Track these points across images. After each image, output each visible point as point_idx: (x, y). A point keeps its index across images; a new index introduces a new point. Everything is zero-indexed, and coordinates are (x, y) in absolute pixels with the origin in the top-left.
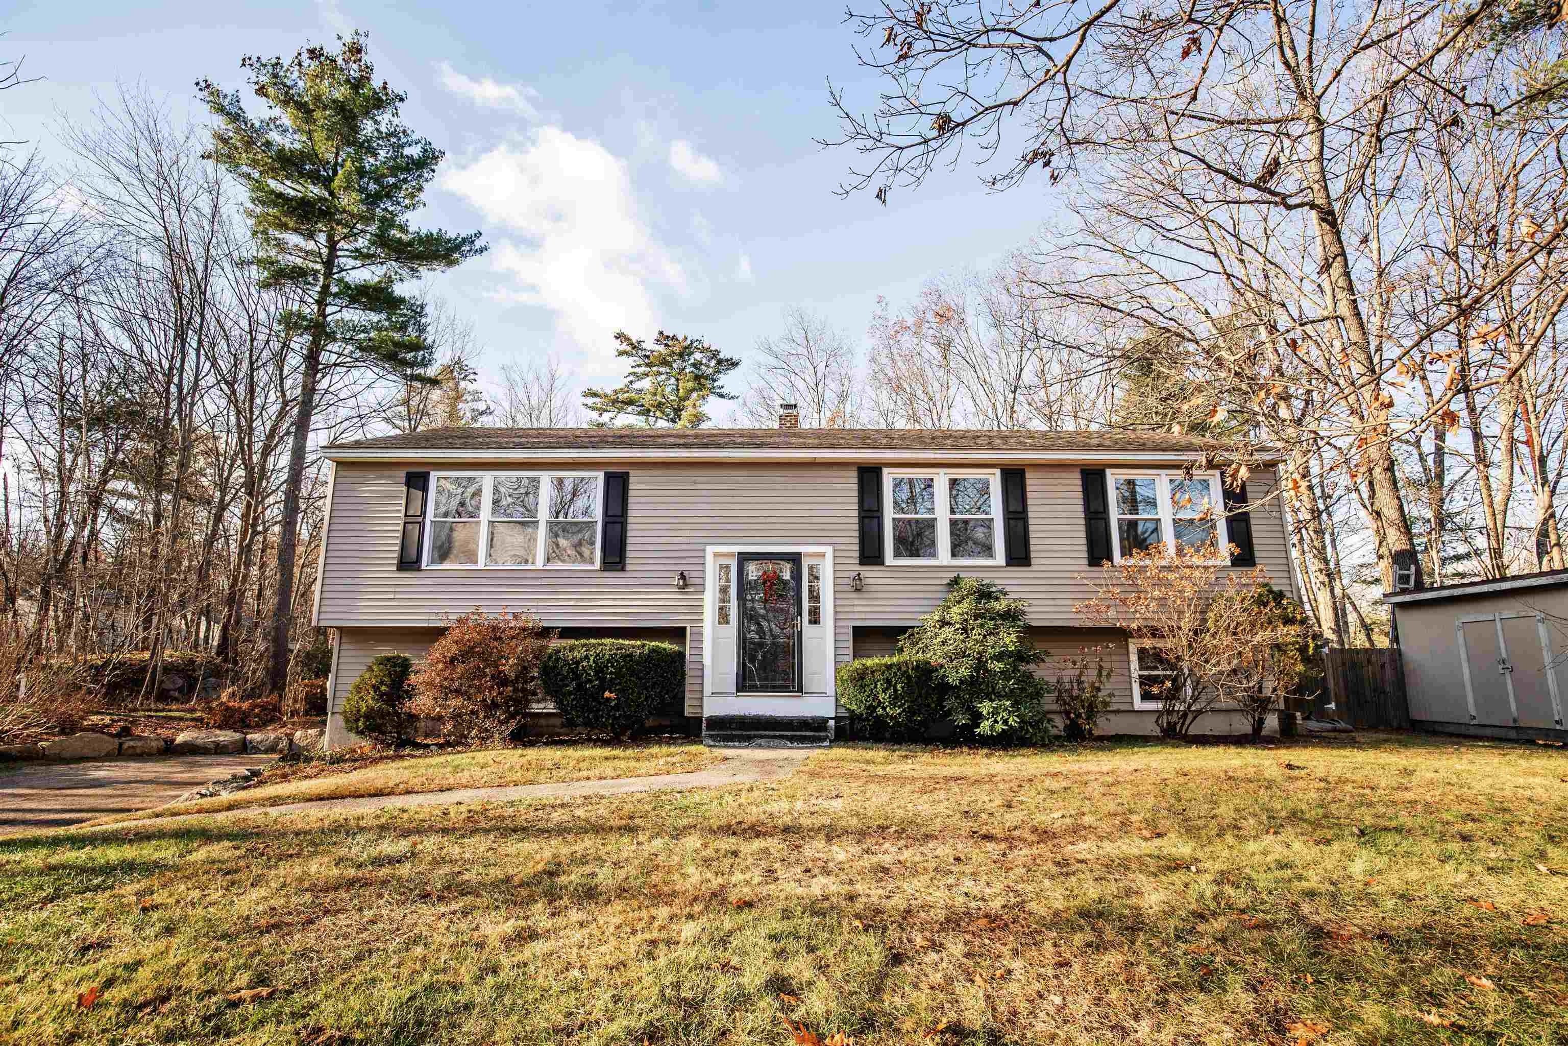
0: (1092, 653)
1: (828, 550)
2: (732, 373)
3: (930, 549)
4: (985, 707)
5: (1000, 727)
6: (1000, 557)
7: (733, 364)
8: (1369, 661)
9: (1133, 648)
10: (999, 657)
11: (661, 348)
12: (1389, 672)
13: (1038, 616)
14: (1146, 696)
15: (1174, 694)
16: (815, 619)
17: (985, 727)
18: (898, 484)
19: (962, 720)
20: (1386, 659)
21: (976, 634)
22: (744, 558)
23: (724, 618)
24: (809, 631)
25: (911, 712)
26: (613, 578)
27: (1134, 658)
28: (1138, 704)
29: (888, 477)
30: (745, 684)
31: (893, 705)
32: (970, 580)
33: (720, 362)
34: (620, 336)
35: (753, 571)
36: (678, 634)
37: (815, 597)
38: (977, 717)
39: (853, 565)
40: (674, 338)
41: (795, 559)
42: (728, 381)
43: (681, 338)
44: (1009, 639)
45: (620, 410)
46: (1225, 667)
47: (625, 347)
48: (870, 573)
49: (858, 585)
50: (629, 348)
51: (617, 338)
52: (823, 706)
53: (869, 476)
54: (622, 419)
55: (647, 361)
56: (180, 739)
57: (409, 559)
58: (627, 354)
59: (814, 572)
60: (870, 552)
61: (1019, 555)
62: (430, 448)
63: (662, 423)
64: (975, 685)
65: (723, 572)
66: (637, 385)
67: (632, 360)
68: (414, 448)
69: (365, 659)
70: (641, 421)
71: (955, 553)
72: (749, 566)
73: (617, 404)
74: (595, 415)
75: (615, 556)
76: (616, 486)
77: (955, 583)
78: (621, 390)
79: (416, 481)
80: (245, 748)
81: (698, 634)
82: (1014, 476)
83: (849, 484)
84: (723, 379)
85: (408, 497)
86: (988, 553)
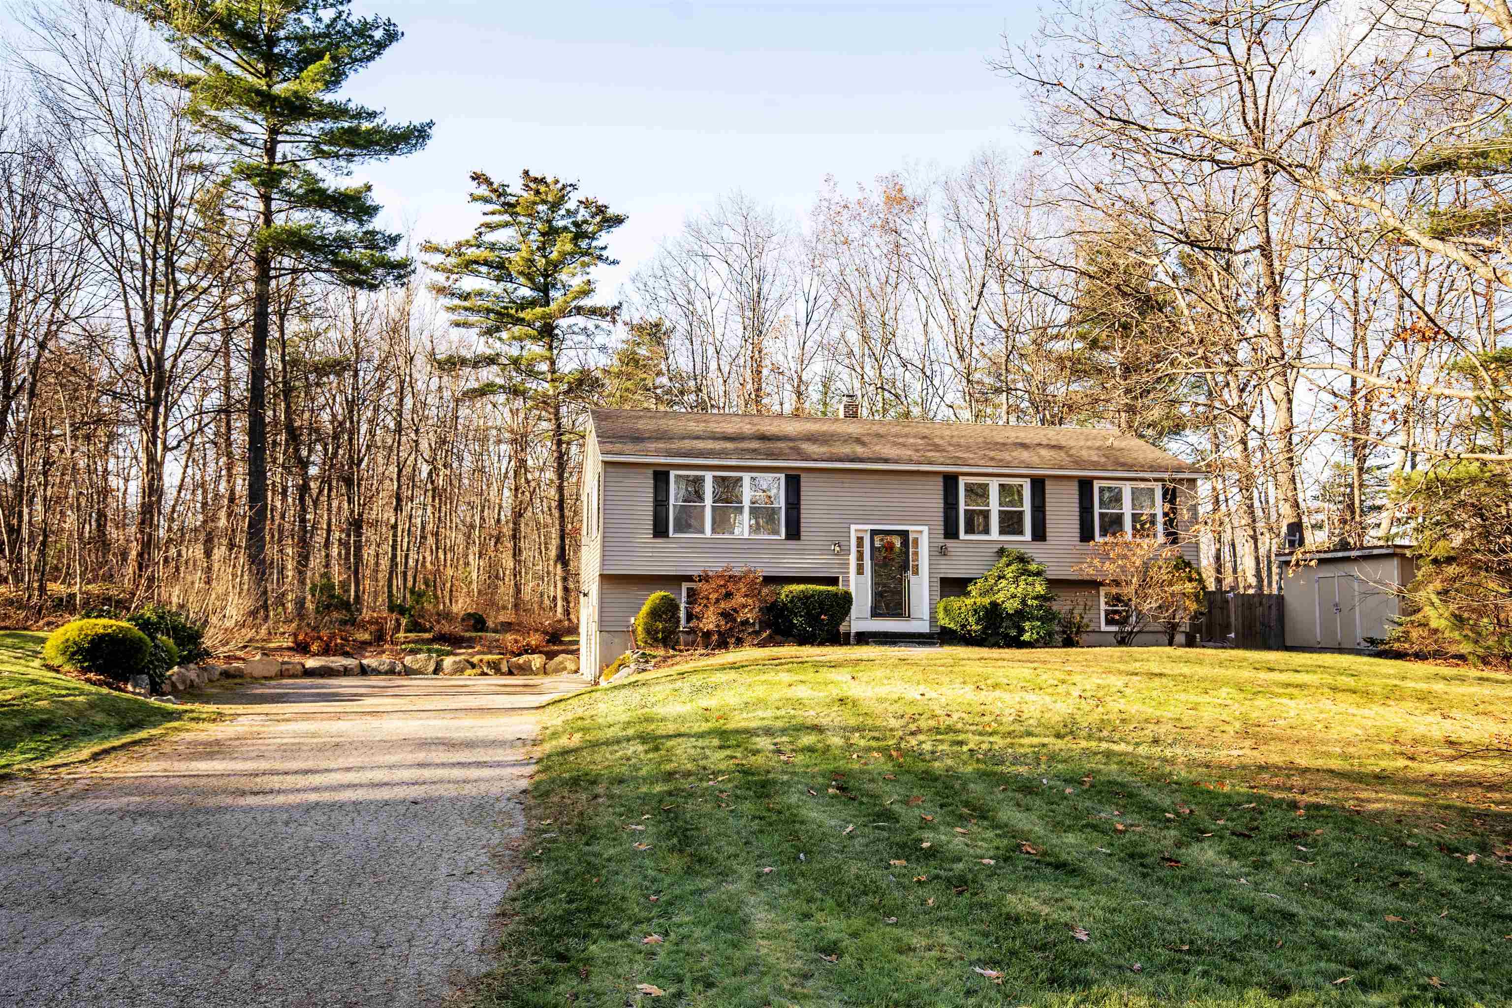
0: (1081, 596)
1: (925, 529)
2: (615, 231)
3: (987, 529)
4: (1027, 625)
5: (1035, 636)
6: (1028, 536)
7: (618, 221)
8: (1261, 604)
9: (1102, 593)
10: (1035, 598)
11: (528, 195)
12: (1274, 611)
13: (1053, 573)
14: (1109, 622)
15: (1124, 621)
16: (916, 571)
17: (1026, 637)
18: (967, 487)
19: (1013, 633)
20: (1273, 601)
21: (1022, 584)
22: (874, 533)
23: (860, 570)
24: (913, 579)
25: (985, 629)
26: (792, 544)
27: (1103, 600)
28: (1104, 627)
29: (962, 482)
30: (876, 611)
31: (977, 624)
32: (1013, 549)
33: (605, 220)
34: (476, 177)
35: (878, 541)
36: (834, 581)
37: (916, 558)
38: (1022, 631)
39: (941, 541)
40: (542, 181)
41: (904, 534)
43: (549, 180)
44: (1040, 587)
45: (471, 272)
46: (1154, 605)
47: (483, 191)
48: (951, 543)
49: (943, 551)
50: (487, 193)
51: (473, 179)
52: (922, 626)
53: (950, 481)
54: (469, 283)
55: (509, 207)
56: (311, 663)
57: (660, 530)
58: (486, 200)
59: (916, 541)
60: (951, 532)
61: (1039, 534)
62: (670, 454)
63: (526, 292)
64: (1021, 615)
65: (860, 540)
66: (490, 237)
67: (490, 207)
68: (658, 453)
69: (622, 596)
70: (497, 288)
71: (1002, 532)
72: (877, 539)
73: (469, 266)
74: (440, 278)
75: (794, 532)
76: (793, 483)
77: (1001, 552)
78: (468, 244)
79: (661, 477)
80: (364, 671)
81: (847, 581)
82: (1038, 484)
83: (937, 488)
84: (603, 238)
85: (656, 488)
86: (1021, 533)
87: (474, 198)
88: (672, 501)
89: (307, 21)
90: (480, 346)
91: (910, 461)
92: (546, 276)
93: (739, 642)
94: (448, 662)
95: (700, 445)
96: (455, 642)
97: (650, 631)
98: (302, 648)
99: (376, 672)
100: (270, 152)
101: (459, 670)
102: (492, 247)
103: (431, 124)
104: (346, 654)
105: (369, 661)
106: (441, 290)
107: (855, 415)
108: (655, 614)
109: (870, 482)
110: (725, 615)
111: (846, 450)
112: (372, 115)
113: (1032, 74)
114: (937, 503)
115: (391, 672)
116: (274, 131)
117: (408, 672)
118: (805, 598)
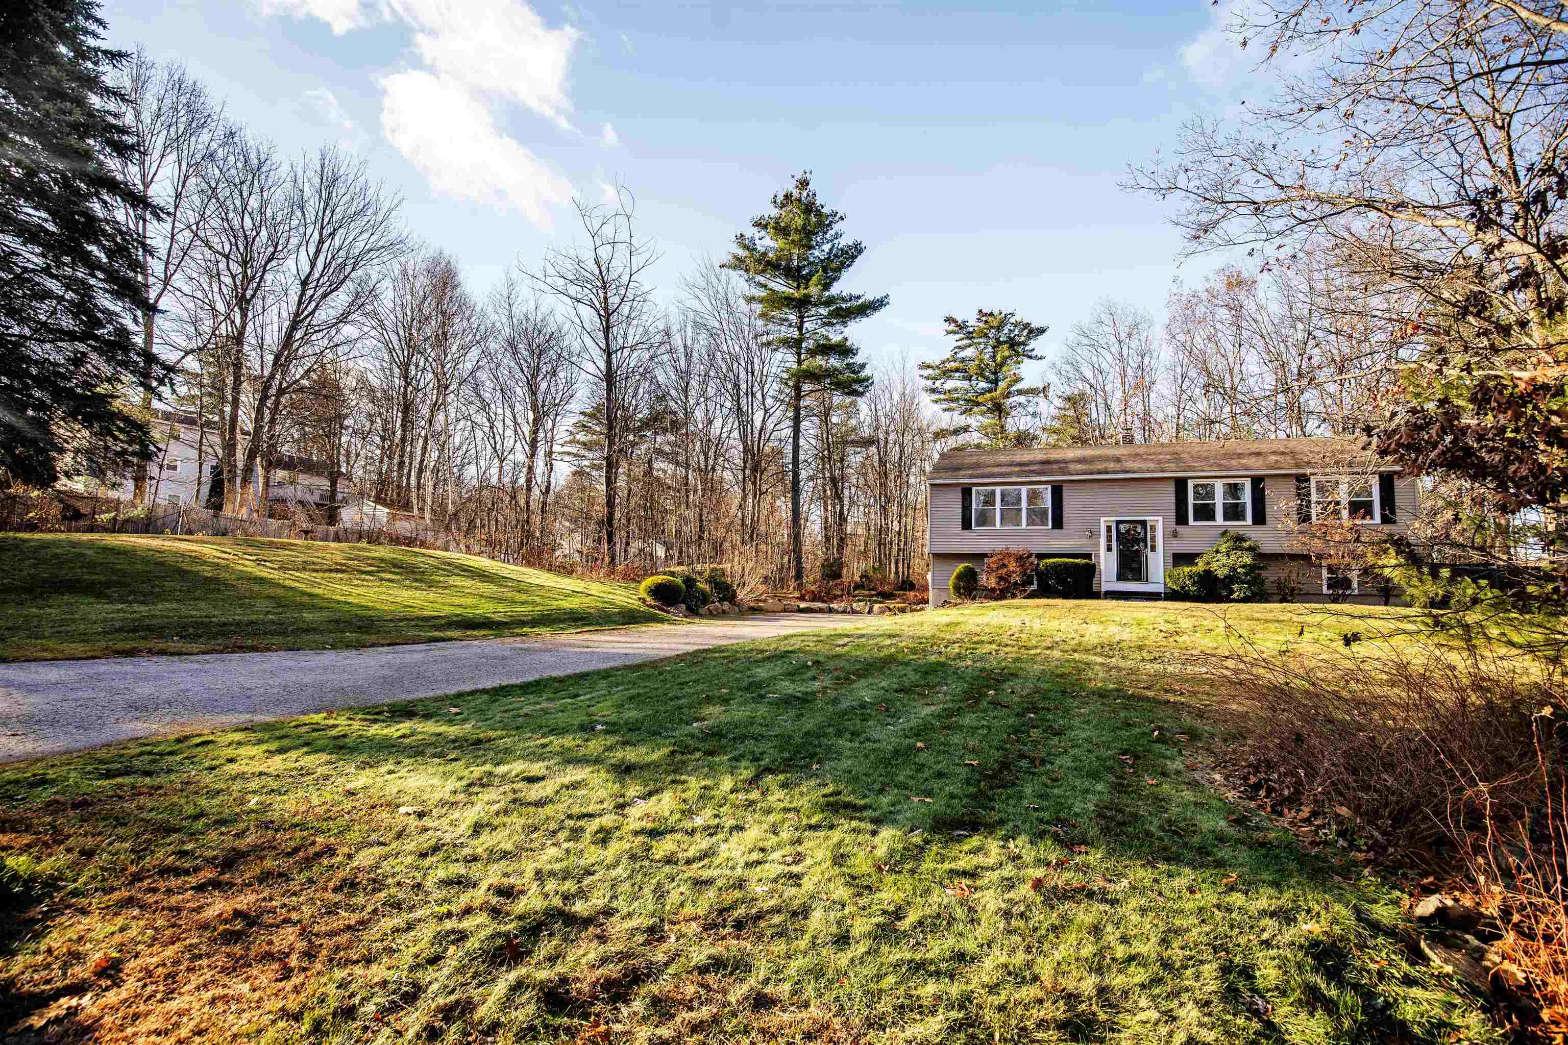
1: (1161, 519)
2: (1041, 338)
3: (1212, 517)
4: (1236, 587)
5: (1242, 594)
6: (1249, 520)
7: (1042, 331)
9: (1325, 564)
10: (1243, 567)
11: (981, 325)
13: (1268, 547)
14: (1329, 587)
15: (1347, 586)
16: (1153, 549)
17: (1235, 596)
18: (1195, 486)
19: (1224, 592)
21: (1233, 557)
22: (1118, 523)
23: (1109, 549)
24: (1150, 555)
25: (1201, 589)
26: (1057, 532)
28: (1326, 591)
29: (1191, 484)
30: (1121, 577)
31: (1193, 586)
32: (1233, 531)
33: (1031, 332)
34: (949, 320)
35: (1123, 528)
36: (1088, 556)
37: (1153, 538)
38: (1232, 592)
39: (1173, 526)
40: (991, 314)
41: (1143, 523)
42: (1037, 345)
43: (996, 313)
44: (1247, 559)
45: (950, 377)
47: (952, 327)
48: (1180, 528)
49: (1175, 535)
50: (955, 328)
51: (947, 321)
52: (1159, 588)
53: (1181, 485)
54: (950, 384)
55: (970, 335)
56: (803, 605)
57: (966, 524)
58: (954, 332)
59: (1153, 528)
60: (1181, 519)
61: (1260, 518)
62: (971, 477)
63: (983, 385)
64: (1232, 578)
65: (1109, 529)
66: (962, 354)
67: (957, 337)
68: (964, 477)
69: (944, 567)
70: (966, 384)
71: (1225, 519)
72: (1122, 526)
73: (947, 374)
74: (929, 383)
75: (1058, 523)
76: (1057, 491)
77: (1225, 533)
78: (949, 361)
79: (966, 492)
80: (830, 611)
81: (1098, 556)
82: (1257, 482)
83: (1171, 487)
84: (1033, 344)
85: (964, 499)
86: (1244, 519)
87: (948, 333)
88: (974, 506)
89: (817, 253)
90: (960, 420)
91: (1148, 471)
92: (995, 373)
93: (1014, 596)
94: (876, 607)
95: (996, 470)
96: (886, 596)
97: (957, 588)
98: (802, 598)
99: (837, 612)
100: (800, 329)
101: (882, 612)
102: (963, 360)
103: (887, 296)
104: (824, 602)
105: (834, 606)
106: (933, 391)
107: (1131, 442)
108: (959, 577)
109: (1116, 488)
110: (1001, 578)
111: (1101, 466)
112: (859, 297)
113: (1153, 185)
114: (1170, 498)
115: (844, 612)
116: (801, 317)
117: (854, 612)
118: (1056, 566)
